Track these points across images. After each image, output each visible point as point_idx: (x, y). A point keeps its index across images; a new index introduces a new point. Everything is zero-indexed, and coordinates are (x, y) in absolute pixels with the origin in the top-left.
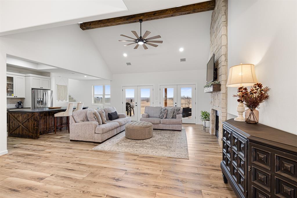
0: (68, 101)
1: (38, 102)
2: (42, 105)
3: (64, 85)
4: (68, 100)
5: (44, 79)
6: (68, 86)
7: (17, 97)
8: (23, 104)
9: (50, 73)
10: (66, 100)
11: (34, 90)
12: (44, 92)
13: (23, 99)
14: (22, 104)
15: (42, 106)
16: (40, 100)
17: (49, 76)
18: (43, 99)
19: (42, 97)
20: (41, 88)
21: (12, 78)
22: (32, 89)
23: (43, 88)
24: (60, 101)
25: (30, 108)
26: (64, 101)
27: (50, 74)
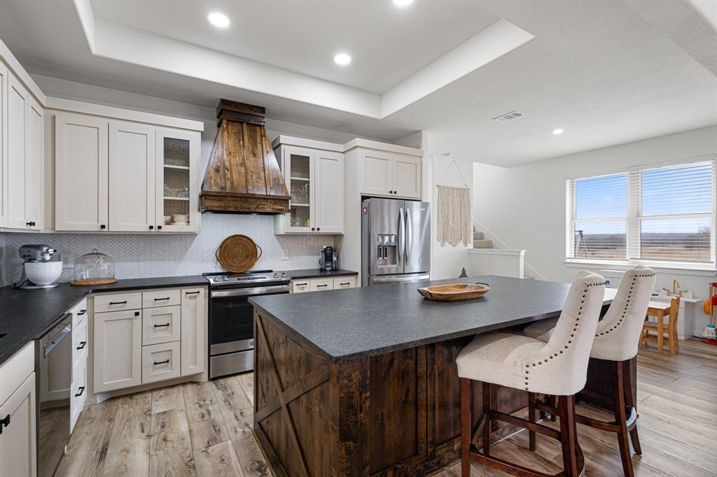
0: (471, 246)
1: (383, 251)
2: (394, 262)
3: (459, 186)
4: (472, 241)
5: (401, 158)
6: (470, 191)
7: (320, 231)
8: (338, 257)
9: (420, 131)
10: (466, 244)
11: (368, 200)
12: (402, 210)
13: (338, 237)
14: (335, 259)
15: (395, 266)
16: (390, 240)
17: (418, 147)
18: (398, 238)
19: (394, 232)
20: (389, 195)
21: (305, 160)
22: (364, 198)
23: (399, 195)
24: (447, 243)
25: (357, 274)
26: (461, 244)
27: (421, 137)
